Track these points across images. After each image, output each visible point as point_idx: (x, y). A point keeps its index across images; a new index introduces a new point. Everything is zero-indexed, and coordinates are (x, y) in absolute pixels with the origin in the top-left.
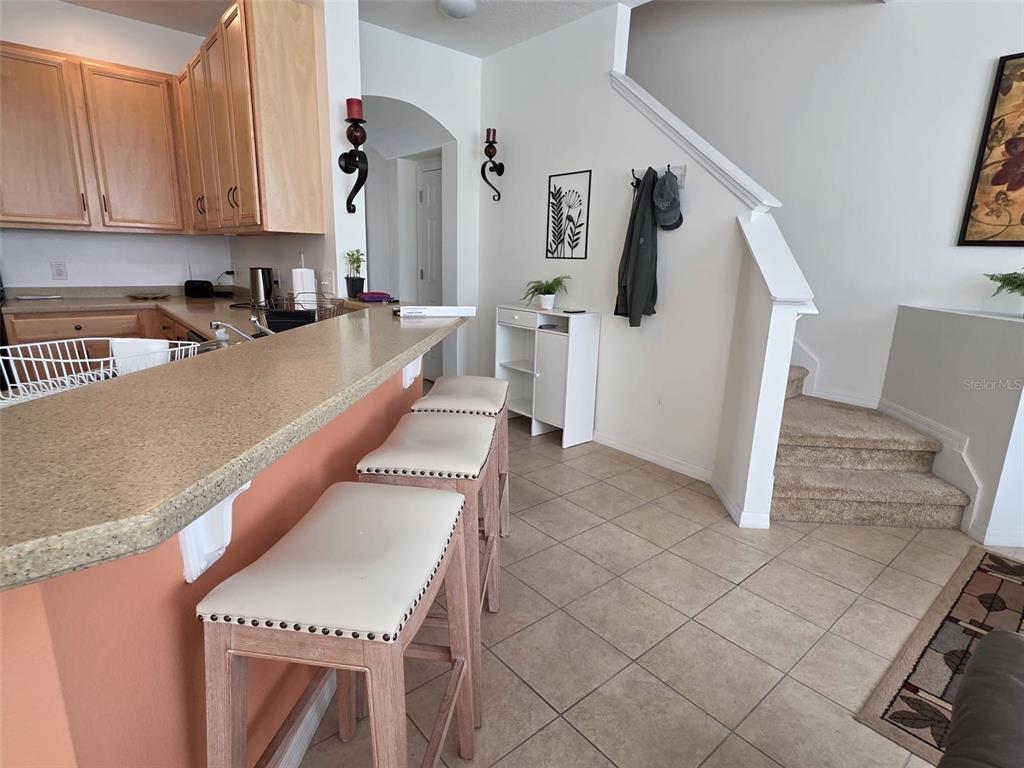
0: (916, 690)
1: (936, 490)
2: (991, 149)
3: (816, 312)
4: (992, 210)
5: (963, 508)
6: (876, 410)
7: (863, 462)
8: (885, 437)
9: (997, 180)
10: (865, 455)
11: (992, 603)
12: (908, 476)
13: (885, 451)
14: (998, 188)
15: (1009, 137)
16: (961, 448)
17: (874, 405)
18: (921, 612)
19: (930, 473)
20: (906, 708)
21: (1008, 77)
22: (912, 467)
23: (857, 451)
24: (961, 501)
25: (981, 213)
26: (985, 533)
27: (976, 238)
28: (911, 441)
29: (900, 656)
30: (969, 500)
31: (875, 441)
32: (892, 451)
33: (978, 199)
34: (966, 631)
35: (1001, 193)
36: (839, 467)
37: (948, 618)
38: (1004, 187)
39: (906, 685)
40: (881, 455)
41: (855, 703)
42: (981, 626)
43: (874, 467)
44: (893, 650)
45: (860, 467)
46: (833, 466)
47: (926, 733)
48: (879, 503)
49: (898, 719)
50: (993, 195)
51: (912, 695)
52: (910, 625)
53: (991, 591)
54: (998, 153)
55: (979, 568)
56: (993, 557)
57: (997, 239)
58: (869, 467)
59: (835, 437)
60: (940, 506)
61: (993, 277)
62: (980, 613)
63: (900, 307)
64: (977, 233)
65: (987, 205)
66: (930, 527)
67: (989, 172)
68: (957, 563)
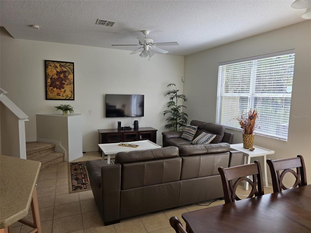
0: (74, 185)
1: (58, 155)
2: (48, 79)
3: (28, 120)
4: (51, 92)
5: (63, 156)
6: (37, 141)
7: (41, 154)
8: (44, 147)
9: (50, 86)
10: (41, 152)
11: (76, 170)
12: (51, 154)
13: (45, 150)
14: (51, 88)
15: (51, 77)
16: (60, 144)
17: (36, 140)
18: (67, 176)
19: (55, 152)
20: (74, 188)
21: (47, 65)
22: (51, 151)
23: (39, 152)
24: (63, 155)
25: (49, 93)
26: (68, 160)
27: (49, 98)
28: (50, 146)
29: (69, 183)
30: (64, 154)
31: (43, 148)
32: (47, 149)
33: (48, 90)
34: (75, 175)
35: (52, 89)
36: (36, 157)
37: (72, 175)
38: (52, 88)
39: (72, 186)
40: (45, 151)
41: (68, 192)
42: (76, 173)
43: (44, 155)
44: (67, 183)
45: (41, 156)
46: (35, 157)
47: (79, 189)
48: (49, 162)
49: (74, 190)
50: (50, 89)
51: (74, 186)
52: (67, 179)
53: (75, 168)
54: (49, 80)
55: (71, 166)
56: (72, 163)
57: (53, 98)
58: (43, 155)
59: (35, 150)
60: (60, 157)
61: (56, 107)
62: (75, 172)
63: (36, 115)
64: (49, 97)
65: (50, 91)
66: (59, 163)
67: (49, 84)
68: (67, 167)
